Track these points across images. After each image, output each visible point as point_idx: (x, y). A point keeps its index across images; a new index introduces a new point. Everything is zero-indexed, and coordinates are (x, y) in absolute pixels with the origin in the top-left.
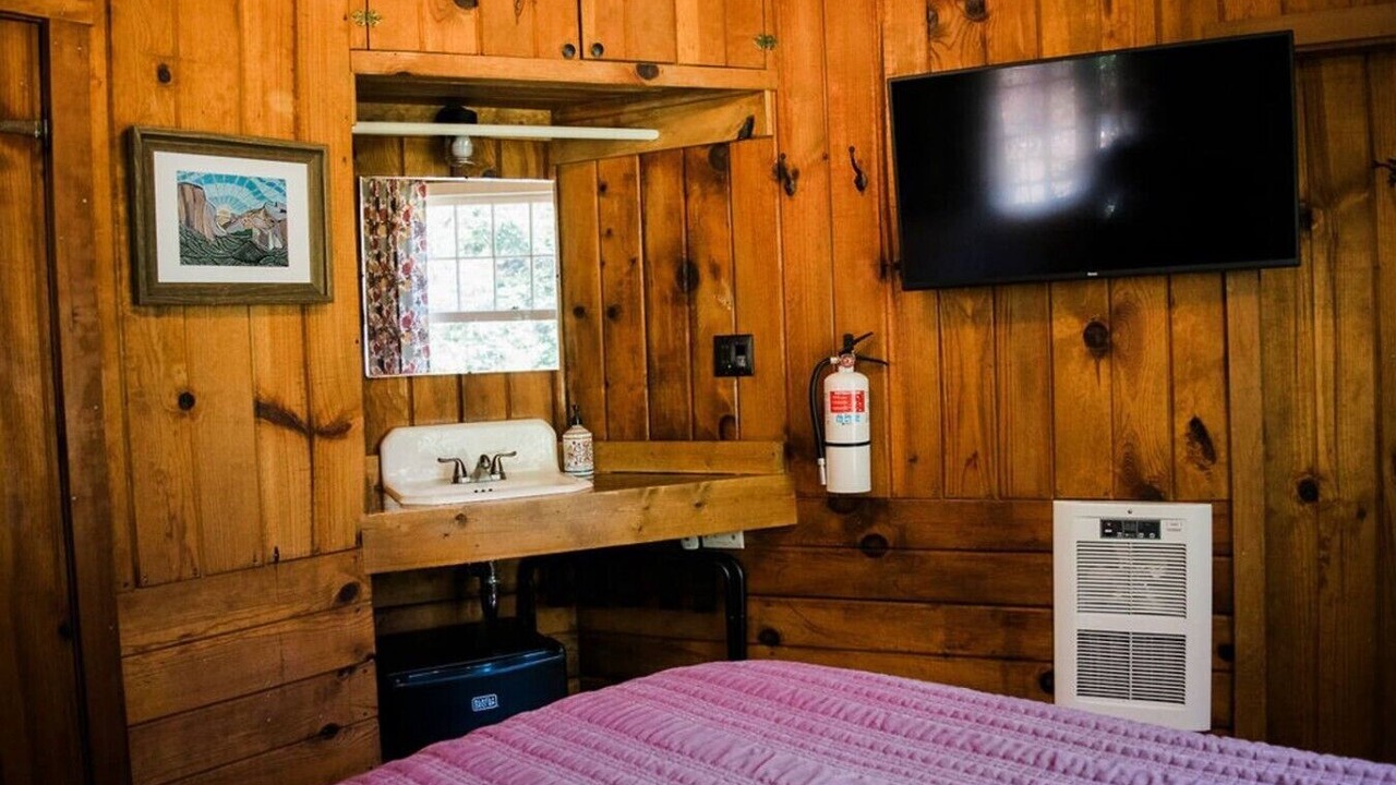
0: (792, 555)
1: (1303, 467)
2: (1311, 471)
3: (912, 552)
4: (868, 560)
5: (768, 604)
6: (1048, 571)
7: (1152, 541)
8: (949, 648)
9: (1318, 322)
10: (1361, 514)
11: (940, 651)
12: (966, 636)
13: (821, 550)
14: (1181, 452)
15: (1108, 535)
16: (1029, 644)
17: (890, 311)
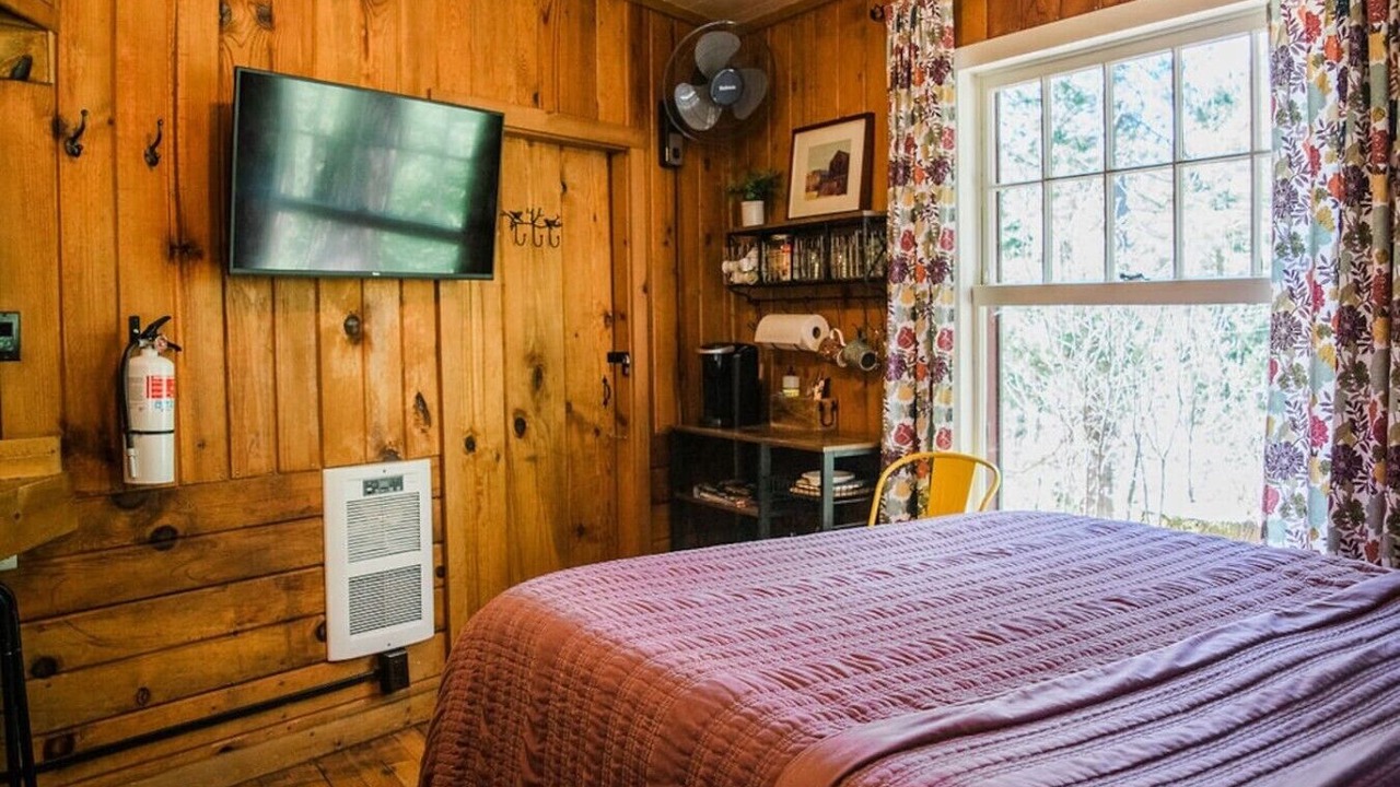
0: (71, 566)
1: (467, 428)
2: (471, 429)
3: (203, 538)
4: (159, 554)
5: (41, 629)
6: (320, 534)
7: (399, 493)
8: (239, 624)
9: (474, 320)
10: (498, 457)
11: (232, 630)
12: (254, 608)
13: (104, 553)
14: (411, 420)
15: (369, 493)
16: (306, 602)
17: (178, 293)
